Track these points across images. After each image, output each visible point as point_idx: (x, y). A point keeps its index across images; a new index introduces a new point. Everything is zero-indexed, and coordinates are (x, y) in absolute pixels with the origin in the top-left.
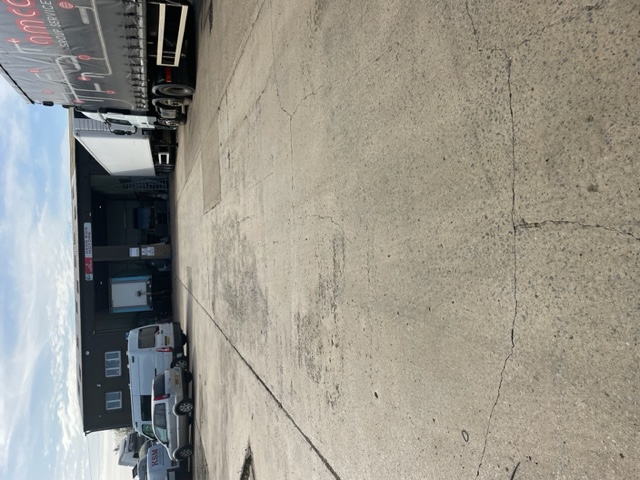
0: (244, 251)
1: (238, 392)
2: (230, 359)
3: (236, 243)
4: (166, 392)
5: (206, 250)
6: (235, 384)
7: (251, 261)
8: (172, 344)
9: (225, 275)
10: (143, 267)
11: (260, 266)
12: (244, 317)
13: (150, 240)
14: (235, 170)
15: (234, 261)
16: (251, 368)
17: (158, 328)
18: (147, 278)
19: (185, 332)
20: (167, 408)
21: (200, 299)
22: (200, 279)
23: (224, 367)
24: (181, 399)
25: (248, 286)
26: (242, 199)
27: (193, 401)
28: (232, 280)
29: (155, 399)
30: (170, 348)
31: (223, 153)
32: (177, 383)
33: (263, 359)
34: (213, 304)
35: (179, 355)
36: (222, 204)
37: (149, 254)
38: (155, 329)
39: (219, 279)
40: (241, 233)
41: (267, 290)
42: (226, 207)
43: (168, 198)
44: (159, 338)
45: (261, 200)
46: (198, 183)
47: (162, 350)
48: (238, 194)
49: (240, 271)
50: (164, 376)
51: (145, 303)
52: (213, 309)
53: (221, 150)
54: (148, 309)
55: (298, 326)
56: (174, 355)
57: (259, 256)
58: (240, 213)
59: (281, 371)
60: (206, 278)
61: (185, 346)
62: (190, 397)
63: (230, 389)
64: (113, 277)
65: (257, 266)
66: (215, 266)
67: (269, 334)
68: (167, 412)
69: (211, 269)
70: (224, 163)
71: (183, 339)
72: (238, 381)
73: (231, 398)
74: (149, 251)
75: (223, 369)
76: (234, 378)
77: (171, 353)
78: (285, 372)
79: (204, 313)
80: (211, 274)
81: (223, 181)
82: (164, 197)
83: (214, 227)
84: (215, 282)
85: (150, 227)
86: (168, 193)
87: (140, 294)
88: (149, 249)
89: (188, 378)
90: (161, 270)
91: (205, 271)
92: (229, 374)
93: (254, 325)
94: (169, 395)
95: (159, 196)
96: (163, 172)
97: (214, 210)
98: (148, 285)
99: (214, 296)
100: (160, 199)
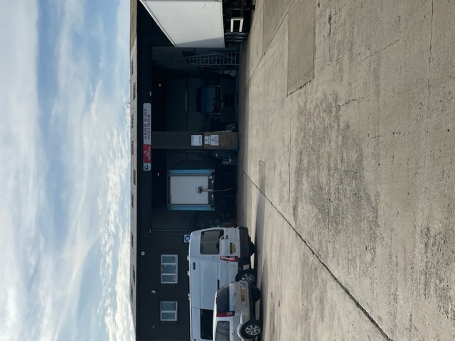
0: (345, 143)
1: (326, 319)
2: (316, 278)
3: (334, 134)
4: (231, 309)
5: (287, 141)
6: (322, 310)
7: (354, 156)
8: (238, 253)
9: (314, 173)
10: (205, 159)
11: (369, 164)
12: (340, 227)
13: (214, 127)
14: (338, 37)
15: (329, 156)
16: (347, 292)
17: (222, 232)
18: (209, 172)
19: (253, 240)
20: (231, 328)
21: (276, 201)
22: (277, 177)
23: (307, 287)
24: (247, 320)
25: (349, 189)
26: (346, 76)
27: (260, 323)
28: (324, 180)
29: (217, 316)
30: (236, 257)
31: (321, 16)
32: (243, 299)
33: (367, 282)
34: (295, 209)
35: (246, 267)
36: (315, 82)
37: (213, 144)
38: (219, 233)
39: (304, 178)
40: (342, 120)
41: (377, 195)
42: (321, 87)
43: (237, 76)
44: (223, 244)
45: (376, 78)
46: (282, 55)
47: (226, 259)
48: (341, 70)
49: (336, 169)
50: (228, 290)
51: (207, 202)
52: (295, 214)
53: (318, 11)
54: (209, 209)
55: (426, 245)
56: (240, 266)
57: (368, 150)
58: (342, 94)
59: (396, 300)
60: (285, 176)
61: (252, 258)
62: (257, 317)
63: (314, 315)
64: (172, 169)
65: (365, 163)
66: (300, 161)
67: (378, 251)
68: (231, 332)
69: (294, 164)
70: (322, 30)
71: (250, 249)
72: (327, 307)
73: (315, 327)
74: (213, 140)
75: (306, 290)
76: (321, 302)
77: (236, 264)
78: (401, 302)
79: (282, 219)
80: (293, 171)
81: (319, 52)
82: (233, 73)
83: (301, 112)
84: (298, 182)
85: (215, 111)
86: (237, 68)
87: (200, 190)
88: (213, 137)
89: (256, 295)
90: (225, 163)
91: (285, 167)
92: (314, 296)
93: (355, 239)
94: (234, 313)
95: (226, 72)
96: (233, 43)
97: (303, 90)
98: (210, 180)
99: (297, 199)
100: (228, 76)
